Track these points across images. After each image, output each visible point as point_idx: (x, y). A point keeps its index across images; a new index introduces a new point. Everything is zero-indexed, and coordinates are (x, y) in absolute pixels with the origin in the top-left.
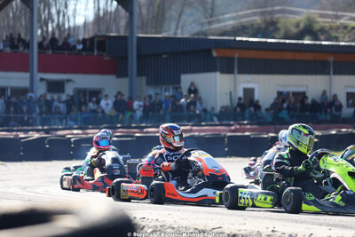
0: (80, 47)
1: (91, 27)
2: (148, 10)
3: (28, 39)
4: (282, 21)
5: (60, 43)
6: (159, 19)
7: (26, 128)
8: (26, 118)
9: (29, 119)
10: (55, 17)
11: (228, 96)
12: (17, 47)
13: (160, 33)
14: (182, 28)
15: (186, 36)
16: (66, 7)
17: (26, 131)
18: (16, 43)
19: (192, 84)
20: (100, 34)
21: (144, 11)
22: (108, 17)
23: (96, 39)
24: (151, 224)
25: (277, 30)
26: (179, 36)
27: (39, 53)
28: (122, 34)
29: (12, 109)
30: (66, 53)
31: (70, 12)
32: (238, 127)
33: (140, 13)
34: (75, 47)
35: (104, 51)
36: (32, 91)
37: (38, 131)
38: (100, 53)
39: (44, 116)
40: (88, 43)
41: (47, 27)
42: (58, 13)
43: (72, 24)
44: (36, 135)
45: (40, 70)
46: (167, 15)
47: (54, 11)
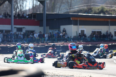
0: (27, 17)
1: (31, 10)
2: (50, 5)
3: (10, 14)
4: (94, 8)
5: (21, 16)
6: (53, 8)
7: (10, 43)
8: (10, 40)
9: (11, 40)
10: (19, 7)
11: (76, 33)
12: (7, 17)
13: (54, 12)
14: (61, 10)
15: (62, 13)
16: (23, 4)
17: (10, 44)
18: (7, 16)
19: (64, 29)
20: (34, 13)
21: (48, 5)
22: (37, 7)
23: (33, 14)
24: (50, 74)
25: (92, 11)
26: (60, 13)
27: (14, 19)
28: (41, 12)
29: (5, 37)
30: (23, 19)
31: (24, 6)
32: (79, 43)
33: (47, 6)
34: (26, 17)
35: (35, 18)
36: (12, 31)
37: (14, 44)
38: (34, 19)
39: (16, 39)
40: (30, 15)
41: (17, 10)
42: (20, 6)
43: (25, 9)
44: (13, 46)
45: (14, 24)
46: (56, 6)
47: (19, 5)
